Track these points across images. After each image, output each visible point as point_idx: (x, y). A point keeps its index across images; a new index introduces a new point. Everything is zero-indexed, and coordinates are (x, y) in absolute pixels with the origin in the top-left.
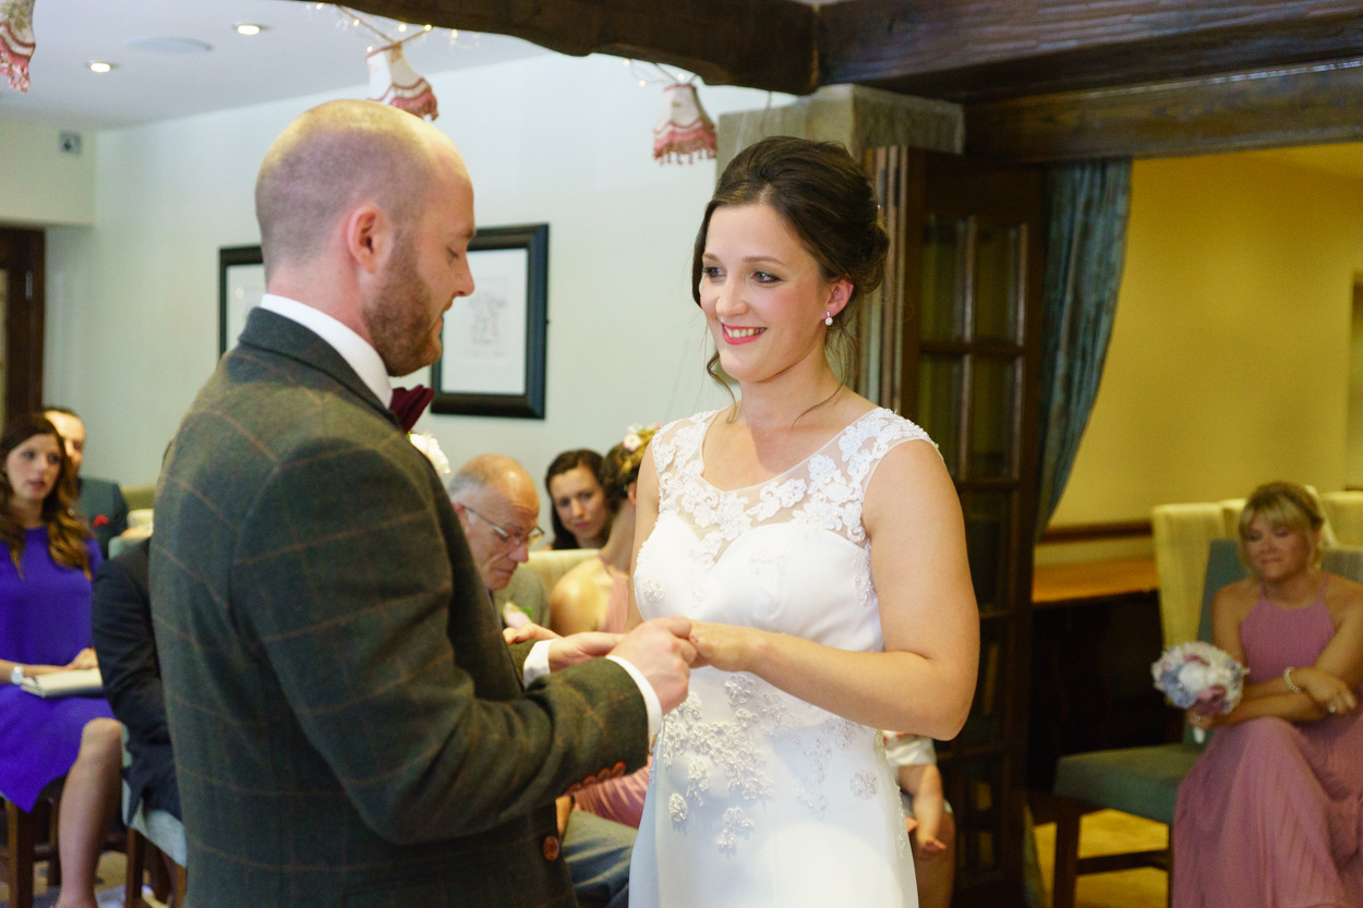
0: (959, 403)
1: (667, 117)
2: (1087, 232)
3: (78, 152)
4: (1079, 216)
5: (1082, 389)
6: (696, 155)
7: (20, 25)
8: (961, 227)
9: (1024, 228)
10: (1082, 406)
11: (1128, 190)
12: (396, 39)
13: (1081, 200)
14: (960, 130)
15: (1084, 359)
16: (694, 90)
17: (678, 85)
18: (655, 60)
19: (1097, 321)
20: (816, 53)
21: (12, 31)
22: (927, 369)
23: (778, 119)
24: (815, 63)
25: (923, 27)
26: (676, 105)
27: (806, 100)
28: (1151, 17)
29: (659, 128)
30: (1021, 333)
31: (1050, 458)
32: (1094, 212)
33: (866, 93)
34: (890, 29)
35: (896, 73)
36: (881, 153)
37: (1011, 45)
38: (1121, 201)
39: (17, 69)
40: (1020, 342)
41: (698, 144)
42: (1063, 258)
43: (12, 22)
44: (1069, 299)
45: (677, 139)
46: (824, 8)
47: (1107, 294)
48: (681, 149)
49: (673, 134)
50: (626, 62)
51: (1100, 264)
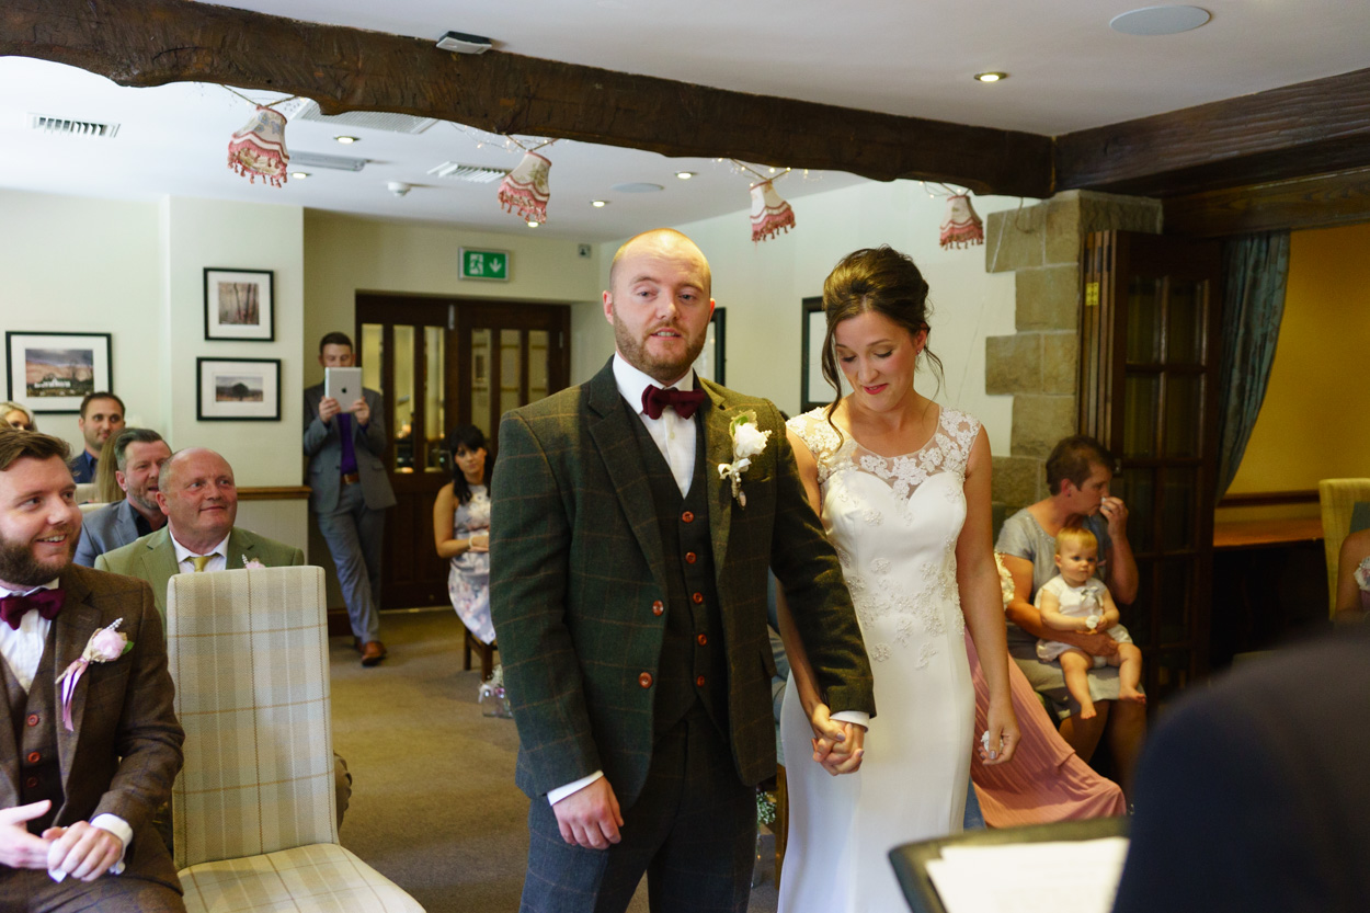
0: (1157, 406)
1: (949, 219)
2: (1255, 283)
3: (589, 257)
4: (1249, 273)
5: (1251, 395)
6: (969, 242)
7: (541, 183)
8: (1158, 284)
9: (1207, 282)
10: (1252, 407)
11: (1288, 253)
12: (768, 178)
13: (1251, 262)
14: (1160, 216)
15: (1253, 374)
16: (968, 199)
17: (957, 196)
18: (940, 181)
19: (1263, 347)
20: (1054, 170)
21: (537, 187)
22: (1133, 384)
23: (1028, 216)
24: (1053, 176)
25: (1128, 147)
26: (955, 210)
27: (1047, 201)
28: (1293, 131)
29: (944, 226)
30: (1204, 357)
31: (1228, 443)
32: (1260, 270)
33: (1090, 195)
34: (1105, 150)
35: (1109, 180)
36: (1099, 235)
37: (1191, 156)
38: (1281, 262)
39: (539, 210)
40: (1203, 363)
41: (971, 234)
42: (1238, 305)
43: (536, 182)
44: (1241, 331)
45: (956, 232)
46: (1059, 138)
47: (1270, 328)
48: (958, 239)
49: (953, 228)
50: (921, 183)
51: (1265, 307)
